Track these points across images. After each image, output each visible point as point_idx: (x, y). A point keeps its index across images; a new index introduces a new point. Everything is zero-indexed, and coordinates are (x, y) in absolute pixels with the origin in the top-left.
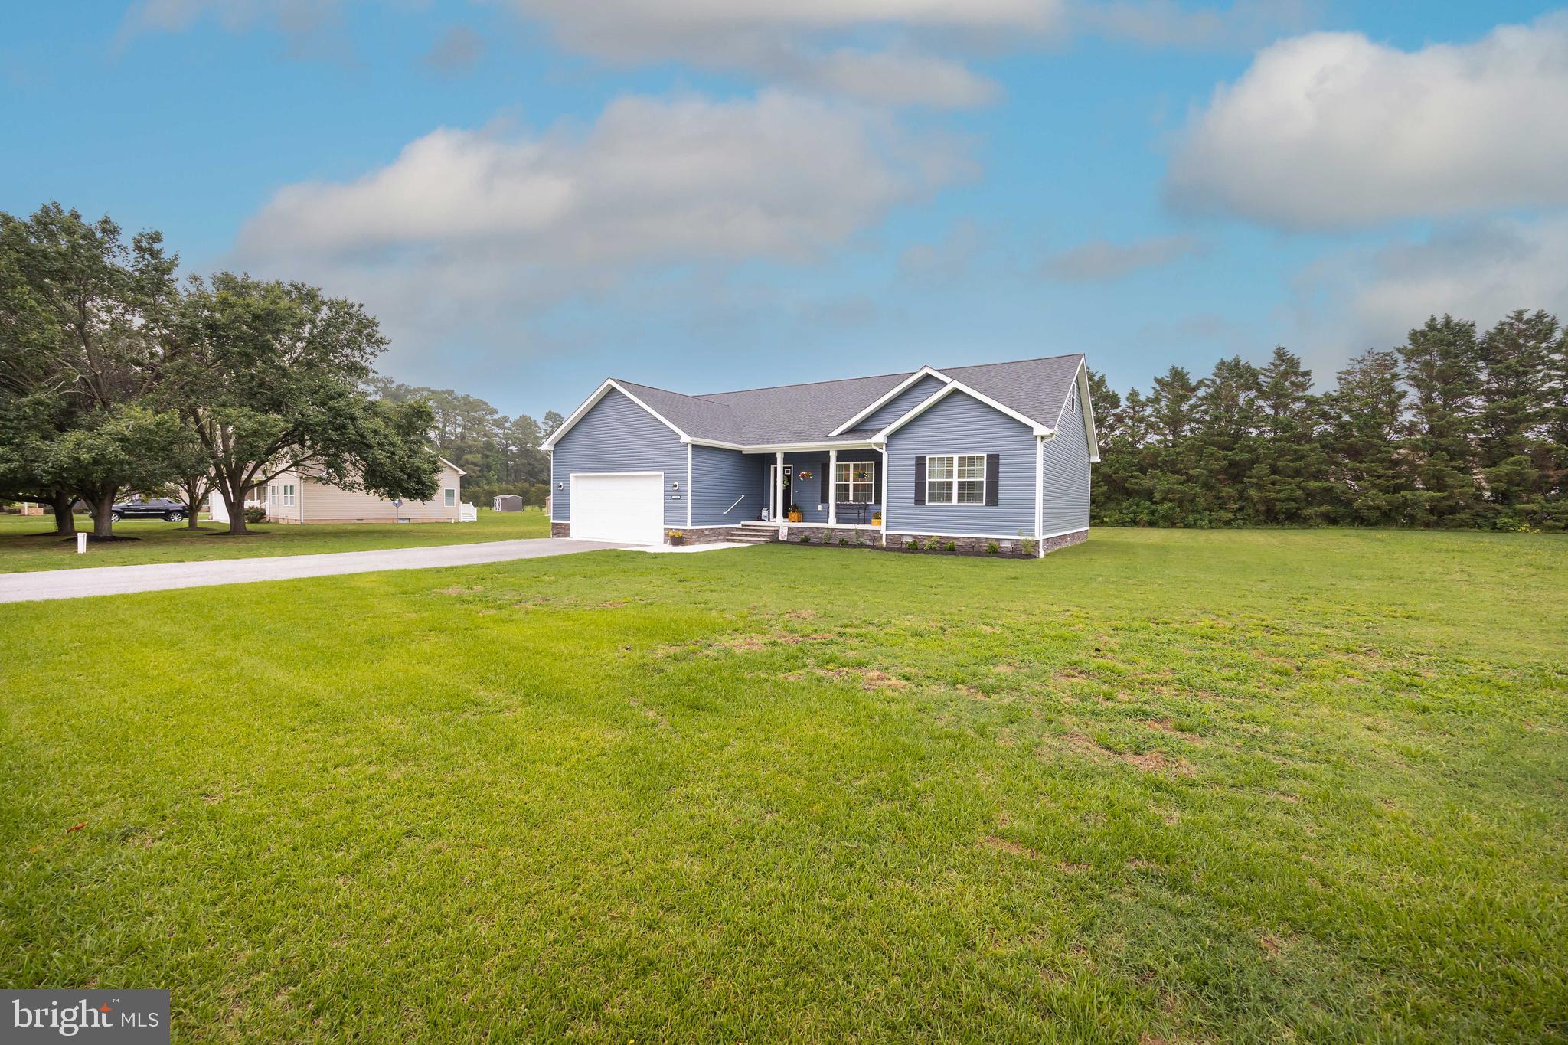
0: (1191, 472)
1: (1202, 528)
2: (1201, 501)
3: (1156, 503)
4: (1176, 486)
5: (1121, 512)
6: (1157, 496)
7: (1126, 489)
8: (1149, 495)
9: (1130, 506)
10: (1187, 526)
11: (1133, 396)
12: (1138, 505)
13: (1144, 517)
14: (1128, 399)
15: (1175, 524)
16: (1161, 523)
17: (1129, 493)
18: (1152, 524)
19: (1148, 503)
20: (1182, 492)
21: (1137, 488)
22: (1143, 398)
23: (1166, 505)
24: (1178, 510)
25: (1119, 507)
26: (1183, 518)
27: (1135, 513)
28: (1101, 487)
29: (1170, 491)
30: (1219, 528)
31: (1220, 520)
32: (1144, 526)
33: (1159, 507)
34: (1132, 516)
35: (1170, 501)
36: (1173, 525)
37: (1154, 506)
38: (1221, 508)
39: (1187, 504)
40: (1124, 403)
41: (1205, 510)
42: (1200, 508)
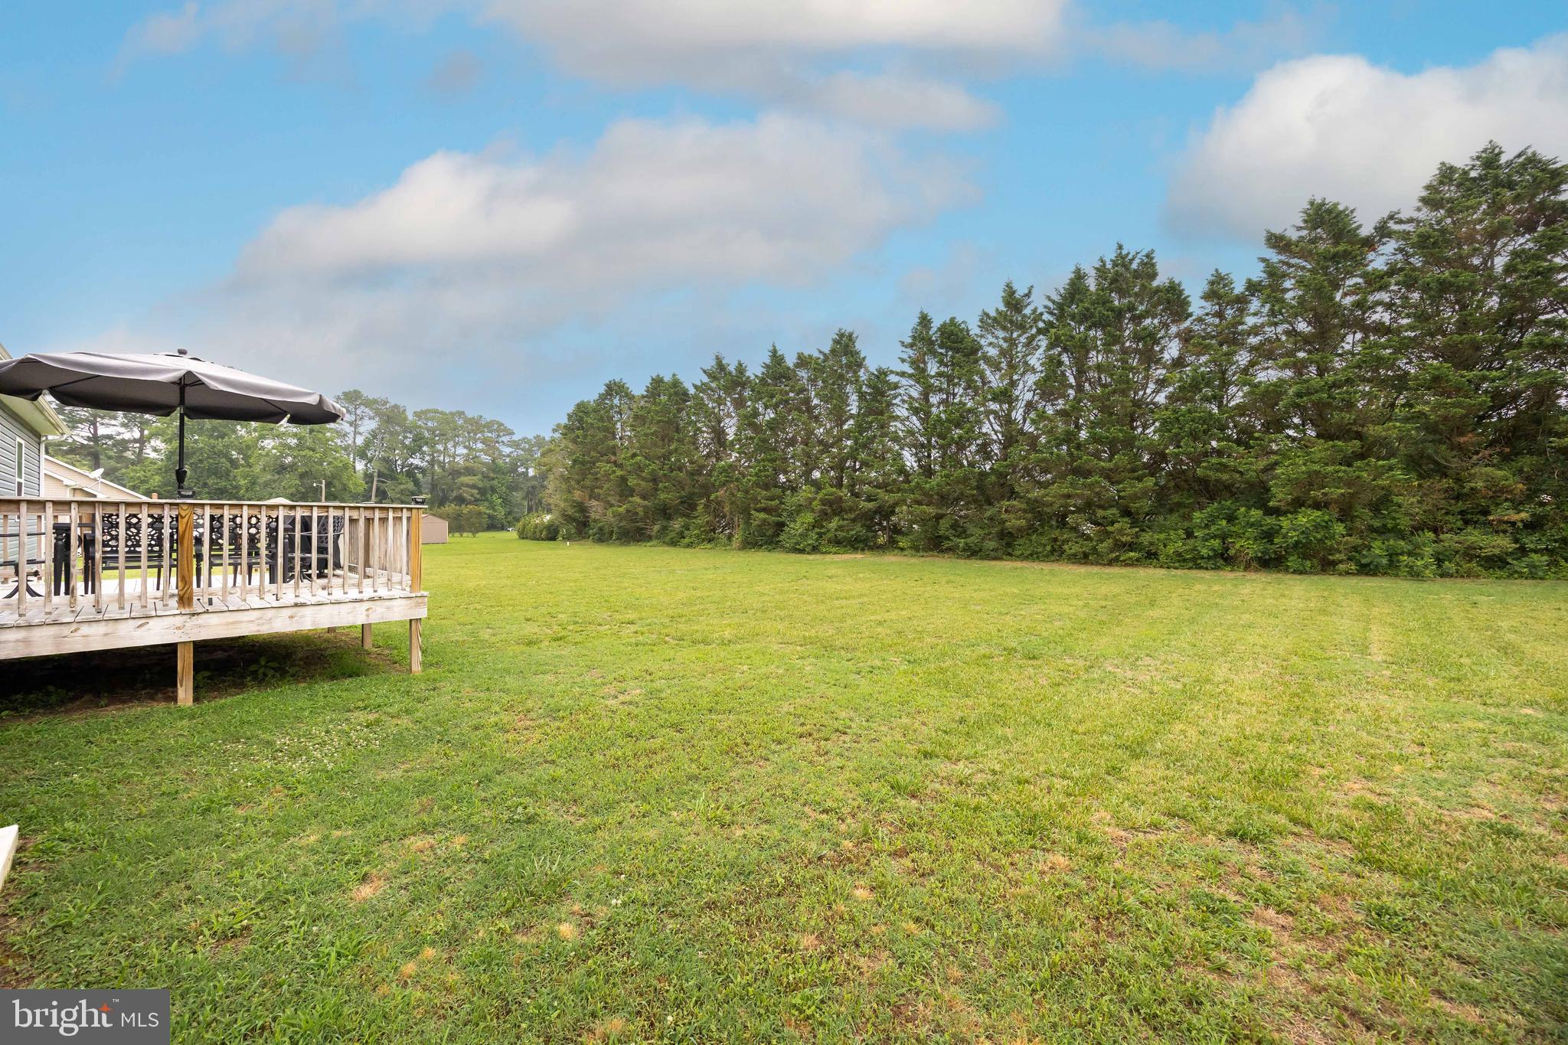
0: (1374, 431)
1: (1415, 575)
2: (1410, 504)
3: (1277, 512)
4: (1330, 469)
5: (1189, 534)
6: (1280, 495)
7: (1204, 482)
8: (1258, 493)
9: (1212, 520)
10: (1367, 570)
11: (1218, 289)
12: (1231, 519)
13: (1247, 545)
14: (1207, 296)
15: (1334, 563)
16: (1293, 561)
17: (1208, 490)
18: (1270, 563)
19: (1256, 514)
20: (1349, 484)
21: (1225, 477)
22: (1239, 288)
23: (1305, 518)
24: (1339, 528)
25: (1186, 524)
26: (1355, 549)
27: (1223, 538)
28: (1140, 479)
29: (1314, 480)
30: (1469, 574)
31: (1469, 553)
32: (1247, 568)
33: (1285, 522)
34: (1216, 543)
35: (1317, 506)
36: (1327, 566)
37: (1270, 520)
38: (1466, 522)
39: (1365, 517)
40: (1198, 306)
41: (1418, 528)
42: (1405, 523)
